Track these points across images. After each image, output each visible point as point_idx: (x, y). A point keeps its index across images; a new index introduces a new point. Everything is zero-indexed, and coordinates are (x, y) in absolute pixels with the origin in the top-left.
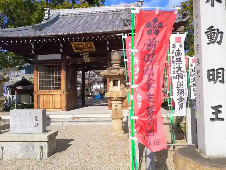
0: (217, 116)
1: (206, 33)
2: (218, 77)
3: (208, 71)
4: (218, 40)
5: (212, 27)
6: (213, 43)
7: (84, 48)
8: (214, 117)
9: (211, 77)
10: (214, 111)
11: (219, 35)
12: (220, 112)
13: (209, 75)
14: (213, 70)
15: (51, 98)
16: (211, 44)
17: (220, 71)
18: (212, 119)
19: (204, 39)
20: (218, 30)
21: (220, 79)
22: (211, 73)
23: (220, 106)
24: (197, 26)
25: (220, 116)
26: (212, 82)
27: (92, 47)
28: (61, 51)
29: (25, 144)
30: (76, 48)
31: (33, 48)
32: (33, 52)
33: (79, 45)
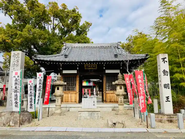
0: (168, 100)
1: (163, 72)
2: (167, 87)
3: (164, 84)
4: (167, 74)
5: (165, 70)
6: (165, 75)
7: (91, 67)
8: (167, 100)
9: (165, 87)
10: (167, 98)
11: (167, 73)
12: (169, 99)
13: (164, 86)
14: (166, 84)
15: (70, 95)
16: (165, 76)
17: (168, 85)
18: (166, 101)
19: (162, 74)
20: (166, 71)
21: (168, 87)
22: (165, 85)
23: (169, 97)
24: (159, 69)
25: (169, 100)
26: (166, 88)
27: (95, 67)
28: (78, 68)
29: (91, 113)
30: (86, 67)
31: (61, 66)
32: (61, 69)
33: (88, 66)
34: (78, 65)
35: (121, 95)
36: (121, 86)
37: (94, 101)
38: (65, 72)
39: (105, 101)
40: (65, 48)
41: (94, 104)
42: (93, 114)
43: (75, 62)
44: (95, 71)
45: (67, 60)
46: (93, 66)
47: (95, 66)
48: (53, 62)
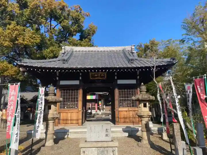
15: (69, 114)
27: (104, 77)
28: (81, 78)
29: (102, 149)
30: (92, 77)
31: (58, 75)
32: (57, 78)
33: (94, 75)
34: (81, 74)
35: (145, 117)
36: (145, 103)
37: (107, 130)
38: (62, 83)
39: (118, 122)
40: (63, 52)
41: (107, 133)
42: (106, 152)
43: (76, 69)
44: (103, 81)
45: (65, 66)
46: (101, 75)
47: (104, 75)
48: (45, 68)
